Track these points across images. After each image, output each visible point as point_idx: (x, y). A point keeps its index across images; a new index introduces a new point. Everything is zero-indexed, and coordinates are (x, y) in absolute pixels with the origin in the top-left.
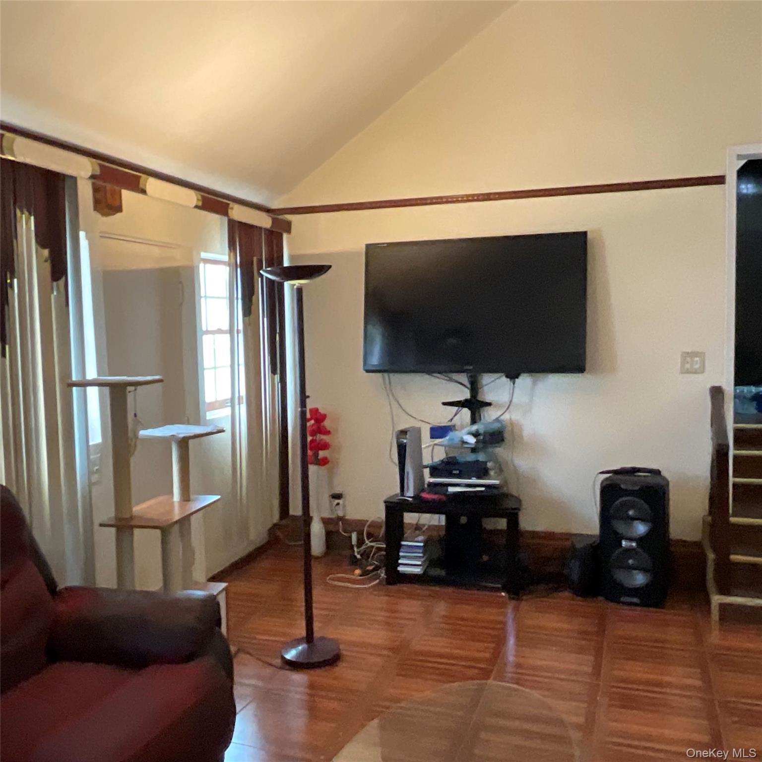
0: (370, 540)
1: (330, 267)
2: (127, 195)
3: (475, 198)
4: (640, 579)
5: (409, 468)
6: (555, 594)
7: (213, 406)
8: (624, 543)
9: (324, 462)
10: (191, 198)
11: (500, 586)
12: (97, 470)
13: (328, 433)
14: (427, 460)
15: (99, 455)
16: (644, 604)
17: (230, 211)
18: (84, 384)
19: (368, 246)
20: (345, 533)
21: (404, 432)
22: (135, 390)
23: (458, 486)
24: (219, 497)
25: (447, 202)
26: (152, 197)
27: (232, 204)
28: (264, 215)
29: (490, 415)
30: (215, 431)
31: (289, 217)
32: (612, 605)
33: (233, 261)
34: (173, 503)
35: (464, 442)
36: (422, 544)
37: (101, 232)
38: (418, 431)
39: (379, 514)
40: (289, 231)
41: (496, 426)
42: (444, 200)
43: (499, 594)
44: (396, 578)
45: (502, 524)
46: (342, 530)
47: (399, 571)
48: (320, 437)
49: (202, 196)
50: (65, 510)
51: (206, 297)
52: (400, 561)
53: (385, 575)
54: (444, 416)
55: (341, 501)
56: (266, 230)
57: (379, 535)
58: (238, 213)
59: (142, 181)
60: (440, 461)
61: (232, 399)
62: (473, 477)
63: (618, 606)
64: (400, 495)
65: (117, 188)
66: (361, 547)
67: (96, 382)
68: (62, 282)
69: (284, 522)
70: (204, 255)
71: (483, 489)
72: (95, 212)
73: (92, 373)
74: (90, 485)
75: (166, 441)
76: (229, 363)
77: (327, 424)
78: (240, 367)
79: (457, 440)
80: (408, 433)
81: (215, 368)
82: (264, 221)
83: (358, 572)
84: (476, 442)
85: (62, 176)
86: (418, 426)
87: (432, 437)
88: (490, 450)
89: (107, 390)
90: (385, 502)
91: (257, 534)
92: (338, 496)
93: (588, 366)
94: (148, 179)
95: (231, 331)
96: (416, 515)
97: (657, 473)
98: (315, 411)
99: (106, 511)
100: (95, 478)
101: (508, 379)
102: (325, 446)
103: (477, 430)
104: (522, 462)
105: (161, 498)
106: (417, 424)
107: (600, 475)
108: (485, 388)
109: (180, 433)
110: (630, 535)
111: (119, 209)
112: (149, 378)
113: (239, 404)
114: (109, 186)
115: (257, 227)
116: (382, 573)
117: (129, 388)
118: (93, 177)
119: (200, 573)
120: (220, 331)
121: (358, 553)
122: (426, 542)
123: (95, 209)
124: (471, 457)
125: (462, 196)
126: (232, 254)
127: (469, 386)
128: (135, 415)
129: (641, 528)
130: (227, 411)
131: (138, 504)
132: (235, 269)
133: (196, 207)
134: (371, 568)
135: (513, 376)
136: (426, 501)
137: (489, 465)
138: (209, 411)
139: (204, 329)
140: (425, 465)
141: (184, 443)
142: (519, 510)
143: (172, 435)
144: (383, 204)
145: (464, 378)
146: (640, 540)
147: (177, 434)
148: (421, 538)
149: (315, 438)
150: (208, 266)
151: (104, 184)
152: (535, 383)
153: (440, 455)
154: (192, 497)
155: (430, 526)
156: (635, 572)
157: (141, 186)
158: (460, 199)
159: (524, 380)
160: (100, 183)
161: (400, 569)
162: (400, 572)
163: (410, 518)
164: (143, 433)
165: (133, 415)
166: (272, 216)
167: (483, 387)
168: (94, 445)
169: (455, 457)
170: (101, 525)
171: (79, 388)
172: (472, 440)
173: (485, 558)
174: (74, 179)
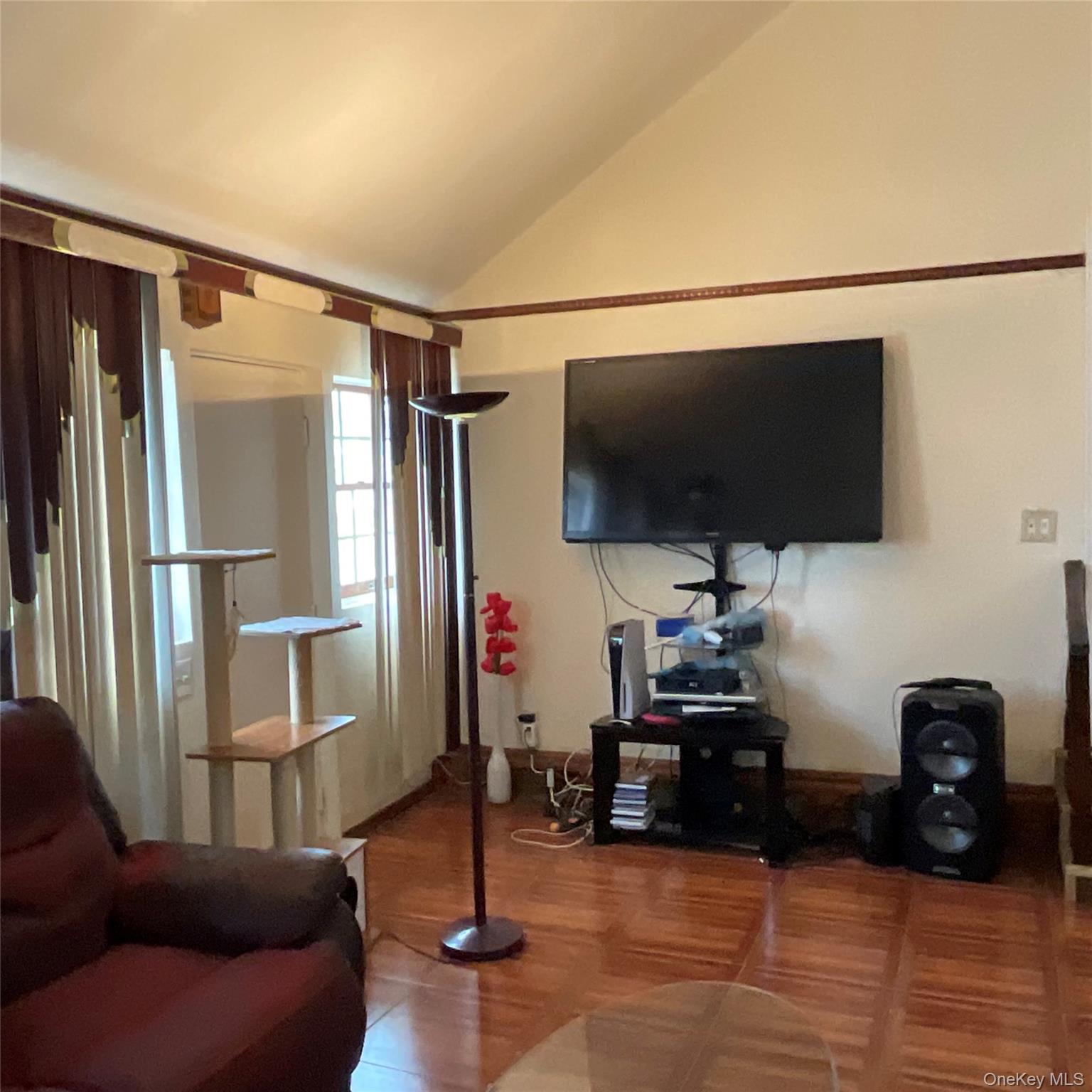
0: (572, 781)
1: (506, 394)
2: (228, 300)
3: (722, 293)
4: (960, 840)
5: (626, 678)
6: (838, 861)
7: (351, 591)
8: (937, 788)
9: (508, 670)
10: (319, 300)
11: (757, 848)
12: (186, 679)
13: (513, 628)
14: (653, 668)
15: (189, 659)
16: (966, 876)
17: (373, 317)
18: (167, 561)
19: (569, 364)
20: (538, 770)
21: (617, 629)
22: (234, 569)
23: (696, 704)
24: (353, 718)
25: (681, 299)
26: (262, 300)
27: (375, 307)
28: (422, 322)
29: (743, 604)
30: (347, 626)
31: (457, 324)
32: (918, 877)
33: (378, 387)
34: (289, 726)
35: (705, 642)
36: (645, 788)
37: (192, 350)
38: (640, 625)
39: (583, 744)
40: (458, 343)
41: (753, 619)
42: (663, 298)
43: (755, 860)
44: (607, 835)
45: (759, 759)
46: (534, 767)
47: (612, 825)
48: (502, 635)
49: (333, 298)
50: (140, 736)
51: (341, 438)
52: (613, 812)
53: (592, 831)
54: (676, 604)
55: (532, 726)
56: (425, 343)
57: (586, 774)
58: (385, 320)
59: (247, 279)
60: (672, 668)
61: (378, 581)
62: (718, 692)
63: (930, 879)
64: (613, 716)
65: (215, 290)
66: (561, 789)
67: (184, 558)
68: (136, 419)
69: (453, 754)
70: (337, 379)
71: (733, 709)
72: (184, 322)
73: (178, 545)
74: (176, 700)
75: (279, 640)
76: (372, 530)
77: (512, 615)
78: (389, 536)
79: (695, 639)
80: (625, 628)
81: (355, 537)
82: (423, 331)
83: (555, 826)
84: (722, 642)
85: (136, 274)
86: (640, 619)
87: (660, 634)
88: (744, 652)
89: (197, 567)
90: (592, 727)
91: (414, 771)
92: (529, 718)
93: (885, 532)
94: (255, 275)
95: (375, 486)
96: (637, 746)
97: (985, 686)
98: (494, 599)
99: (195, 737)
100: (181, 691)
101: (770, 551)
102: (509, 647)
103: (725, 625)
104: (790, 669)
105: (274, 720)
106: (637, 615)
107: (902, 689)
108: (737, 565)
109: (298, 629)
110: (945, 776)
111: (217, 318)
112: (255, 552)
113: (387, 589)
114: (202, 287)
115: (412, 338)
116: (589, 828)
117: (228, 567)
118: (179, 274)
119: (332, 825)
120: (362, 485)
121: (556, 799)
122: (652, 785)
123: (184, 318)
124: (715, 664)
125: (703, 290)
126: (377, 378)
127: (713, 561)
128: (235, 604)
129: (961, 768)
130: (370, 598)
131: (240, 727)
132: (380, 397)
133: (326, 312)
134: (573, 820)
135: (776, 546)
136: (652, 727)
137: (742, 674)
138: (344, 597)
139: (338, 482)
140: (649, 675)
141: (305, 642)
142: (784, 739)
143: (287, 632)
144: (591, 304)
145: (706, 550)
146: (960, 784)
147: (295, 629)
148: (644, 778)
149: (495, 635)
150: (344, 394)
151: (195, 285)
152: (808, 556)
153: (672, 660)
154: (316, 718)
155: (657, 761)
156: (953, 830)
157: (247, 284)
158: (699, 294)
159: (793, 553)
160: (187, 281)
161: (614, 822)
162: (614, 827)
163: (628, 750)
164: (245, 629)
165: (232, 603)
166: (433, 321)
167: (733, 562)
168: (181, 646)
169: (693, 663)
170: (189, 756)
171: (160, 566)
172: (716, 639)
173: (738, 807)
174: (153, 277)
